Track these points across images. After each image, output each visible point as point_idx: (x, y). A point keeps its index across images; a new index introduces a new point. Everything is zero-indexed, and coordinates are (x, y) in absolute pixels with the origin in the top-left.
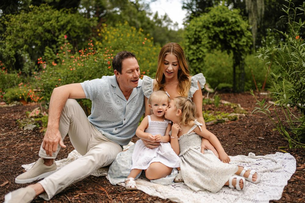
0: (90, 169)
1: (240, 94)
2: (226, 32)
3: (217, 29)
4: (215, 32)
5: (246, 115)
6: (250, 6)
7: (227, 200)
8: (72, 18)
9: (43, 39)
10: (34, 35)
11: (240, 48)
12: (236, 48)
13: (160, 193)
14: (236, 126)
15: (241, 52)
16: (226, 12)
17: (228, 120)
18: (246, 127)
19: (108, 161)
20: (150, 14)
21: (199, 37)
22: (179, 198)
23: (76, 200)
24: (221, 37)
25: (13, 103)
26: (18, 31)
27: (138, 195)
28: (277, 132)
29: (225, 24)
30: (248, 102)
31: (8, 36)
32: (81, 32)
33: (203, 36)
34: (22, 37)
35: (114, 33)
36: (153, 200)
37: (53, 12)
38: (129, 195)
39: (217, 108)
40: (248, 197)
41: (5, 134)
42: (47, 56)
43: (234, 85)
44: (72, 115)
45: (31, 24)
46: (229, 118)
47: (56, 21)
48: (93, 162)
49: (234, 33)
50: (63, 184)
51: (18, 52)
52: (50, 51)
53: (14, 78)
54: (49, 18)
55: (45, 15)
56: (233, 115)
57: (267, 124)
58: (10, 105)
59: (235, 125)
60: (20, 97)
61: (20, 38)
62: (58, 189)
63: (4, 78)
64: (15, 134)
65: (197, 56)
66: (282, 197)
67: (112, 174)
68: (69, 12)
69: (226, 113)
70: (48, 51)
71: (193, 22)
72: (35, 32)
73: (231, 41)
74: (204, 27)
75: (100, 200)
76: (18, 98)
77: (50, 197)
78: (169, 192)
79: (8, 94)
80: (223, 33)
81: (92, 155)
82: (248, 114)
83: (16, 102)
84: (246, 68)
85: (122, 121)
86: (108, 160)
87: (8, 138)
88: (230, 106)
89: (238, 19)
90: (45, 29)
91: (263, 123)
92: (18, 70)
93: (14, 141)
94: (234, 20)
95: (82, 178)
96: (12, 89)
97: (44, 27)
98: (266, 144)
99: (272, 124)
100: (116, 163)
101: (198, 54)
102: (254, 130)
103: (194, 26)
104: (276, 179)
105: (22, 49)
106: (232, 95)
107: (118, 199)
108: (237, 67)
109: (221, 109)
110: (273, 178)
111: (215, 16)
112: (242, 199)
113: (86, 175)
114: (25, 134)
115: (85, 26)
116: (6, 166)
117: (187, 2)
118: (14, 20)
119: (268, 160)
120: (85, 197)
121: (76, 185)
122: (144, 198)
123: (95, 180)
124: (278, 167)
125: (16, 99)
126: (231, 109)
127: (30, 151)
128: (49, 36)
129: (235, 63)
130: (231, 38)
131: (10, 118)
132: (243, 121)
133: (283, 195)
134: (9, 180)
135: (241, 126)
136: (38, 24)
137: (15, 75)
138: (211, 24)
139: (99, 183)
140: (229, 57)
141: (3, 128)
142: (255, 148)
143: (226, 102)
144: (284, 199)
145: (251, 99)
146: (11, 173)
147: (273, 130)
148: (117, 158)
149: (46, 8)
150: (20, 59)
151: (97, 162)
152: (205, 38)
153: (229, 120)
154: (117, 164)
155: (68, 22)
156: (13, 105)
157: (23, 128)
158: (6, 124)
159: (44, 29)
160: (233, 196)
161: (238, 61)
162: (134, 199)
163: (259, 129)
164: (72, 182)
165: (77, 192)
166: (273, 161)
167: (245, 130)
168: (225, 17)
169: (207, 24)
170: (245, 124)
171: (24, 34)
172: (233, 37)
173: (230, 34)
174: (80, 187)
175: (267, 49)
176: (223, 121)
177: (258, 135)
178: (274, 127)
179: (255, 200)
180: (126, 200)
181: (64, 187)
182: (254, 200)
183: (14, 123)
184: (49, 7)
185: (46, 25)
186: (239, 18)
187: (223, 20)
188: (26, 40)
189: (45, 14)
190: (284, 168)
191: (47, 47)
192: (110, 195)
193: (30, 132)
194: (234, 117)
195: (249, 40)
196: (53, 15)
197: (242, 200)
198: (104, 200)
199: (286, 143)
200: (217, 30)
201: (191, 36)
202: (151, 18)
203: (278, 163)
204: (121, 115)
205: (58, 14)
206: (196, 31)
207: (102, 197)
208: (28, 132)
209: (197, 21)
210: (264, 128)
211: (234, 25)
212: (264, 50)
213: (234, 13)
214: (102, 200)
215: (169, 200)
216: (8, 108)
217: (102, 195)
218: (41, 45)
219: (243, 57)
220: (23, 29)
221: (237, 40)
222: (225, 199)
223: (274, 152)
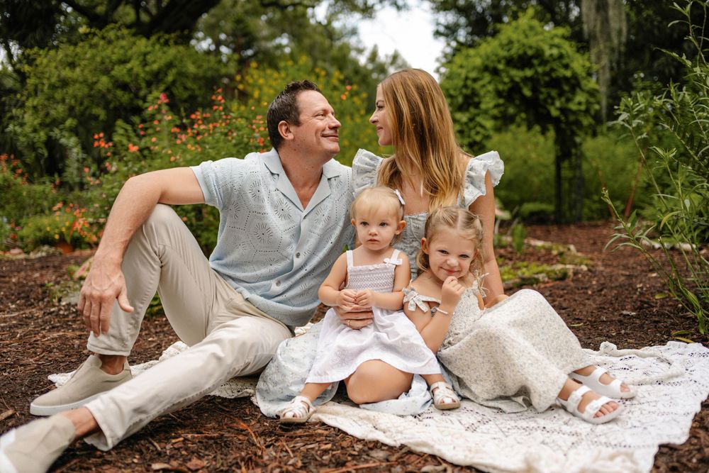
0: (211, 375)
1: (572, 227)
2: (538, 80)
3: (517, 74)
4: (512, 80)
5: (590, 268)
6: (592, 24)
7: (552, 445)
8: (179, 56)
9: (112, 106)
10: (90, 96)
11: (572, 118)
12: (563, 118)
13: (384, 432)
14: (565, 291)
15: (574, 128)
16: (537, 34)
17: (546, 279)
18: (590, 292)
19: (257, 359)
20: (360, 51)
21: (475, 93)
22: (431, 443)
23: (175, 449)
24: (527, 92)
25: (39, 251)
26: (53, 87)
27: (328, 438)
28: (667, 302)
29: (535, 62)
30: (591, 242)
31: (30, 100)
32: (200, 89)
33: (485, 89)
34: (63, 101)
35: (274, 84)
36: (366, 448)
37: (134, 43)
38: (307, 438)
39: (518, 255)
40: (603, 439)
41: (16, 314)
42: (121, 142)
43: (559, 206)
44: (164, 246)
45: (82, 71)
46: (548, 273)
47: (141, 62)
48: (219, 359)
49: (556, 83)
50: (144, 412)
51: (51, 134)
52: (126, 130)
53: (44, 196)
54: (125, 55)
55: (116, 50)
56: (559, 267)
57: (641, 285)
58: (32, 256)
59: (563, 290)
60: (57, 237)
61: (58, 103)
62: (131, 424)
63: (20, 194)
64: (40, 314)
65: (469, 137)
66: (690, 438)
67: (266, 390)
68: (171, 42)
69: (542, 264)
70: (121, 131)
71: (459, 60)
72: (91, 89)
73: (549, 101)
74: (486, 68)
75: (234, 449)
76: (50, 239)
77: (111, 443)
78: (407, 429)
79: (29, 229)
80: (530, 84)
81: (217, 341)
82: (593, 266)
83: (46, 248)
84: (585, 166)
85: (291, 258)
86: (256, 356)
87: (23, 322)
88: (549, 250)
89: (565, 49)
90: (117, 81)
91: (631, 284)
92: (51, 175)
93: (35, 327)
94: (555, 52)
95: (193, 397)
96: (38, 217)
97: (112, 77)
98: (641, 327)
99: (654, 286)
100: (275, 363)
101: (473, 133)
102: (609, 297)
103: (461, 67)
104: (672, 398)
105: (61, 126)
106: (554, 230)
107: (280, 448)
108: (566, 164)
109: (528, 256)
110: (664, 397)
111: (510, 42)
112: (590, 443)
113: (202, 390)
114: (64, 314)
115: (209, 74)
116: (12, 379)
117: (446, 20)
118: (45, 61)
119: (648, 358)
120: (198, 444)
121: (179, 418)
122: (344, 444)
123: (225, 406)
124: (674, 372)
125: (46, 240)
126: (552, 257)
127: (73, 348)
128: (124, 97)
129: (560, 154)
130: (549, 96)
131: (29, 281)
132: (582, 282)
133: (693, 434)
134: (16, 407)
135: (577, 292)
136: (100, 71)
137: (45, 188)
138: (503, 61)
139: (235, 412)
140: (546, 139)
141: (13, 302)
142: (614, 334)
143: (540, 243)
144: (695, 441)
145: (599, 237)
146: (22, 393)
147: (657, 297)
148: (279, 352)
149: (119, 33)
150: (58, 156)
151: (229, 360)
152: (489, 95)
153: (549, 278)
154: (278, 367)
155: (170, 65)
156: (39, 255)
157: (60, 300)
158: (19, 294)
159: (113, 80)
160: (566, 436)
161: (566, 149)
162: (319, 447)
163: (623, 297)
164: (166, 407)
165: (180, 432)
166: (662, 361)
167: (588, 299)
168: (534, 44)
169: (493, 61)
170: (587, 286)
171: (67, 93)
172: (554, 93)
173: (548, 85)
174: (188, 422)
175: (638, 102)
176: (533, 281)
177: (620, 308)
178: (658, 291)
179: (623, 444)
180: (299, 449)
181: (146, 419)
182: (620, 444)
183: (40, 290)
184: (125, 31)
185: (119, 71)
186: (568, 48)
187: (530, 52)
188: (71, 109)
189: (115, 47)
190: (690, 376)
191: (120, 122)
192: (259, 438)
193: (74, 310)
194: (560, 272)
195: (592, 100)
196: (135, 49)
197: (588, 445)
198: (246, 449)
199: (690, 324)
200: (516, 76)
201: (455, 90)
202: (363, 60)
203: (674, 364)
204: (289, 244)
205: (146, 47)
206: (467, 78)
207: (240, 444)
208: (69, 310)
209: (470, 57)
210: (635, 293)
211: (555, 65)
212: (632, 103)
213: (556, 36)
214: (239, 449)
215: (406, 448)
216: (27, 260)
217: (240, 440)
218: (106, 117)
219: (578, 140)
220: (65, 83)
221: (563, 99)
222: (547, 443)
223: (663, 342)
